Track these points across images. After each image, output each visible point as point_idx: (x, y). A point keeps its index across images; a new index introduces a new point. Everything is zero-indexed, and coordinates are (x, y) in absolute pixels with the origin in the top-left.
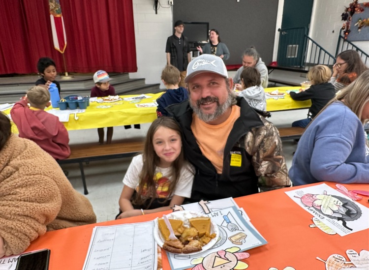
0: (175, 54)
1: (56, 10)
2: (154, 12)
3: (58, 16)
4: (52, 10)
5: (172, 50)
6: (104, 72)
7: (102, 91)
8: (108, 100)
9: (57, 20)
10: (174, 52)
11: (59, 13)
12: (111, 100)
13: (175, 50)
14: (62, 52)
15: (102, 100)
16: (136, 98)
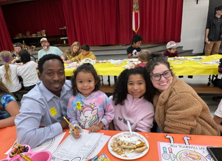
0: (214, 30)
1: (136, 9)
2: (196, 2)
3: (137, 12)
4: (134, 9)
5: (212, 27)
6: (174, 42)
7: (170, 54)
8: (177, 59)
9: (136, 14)
10: (212, 28)
11: (137, 10)
12: (179, 59)
13: (214, 26)
14: (136, 32)
15: (173, 59)
16: (195, 59)
